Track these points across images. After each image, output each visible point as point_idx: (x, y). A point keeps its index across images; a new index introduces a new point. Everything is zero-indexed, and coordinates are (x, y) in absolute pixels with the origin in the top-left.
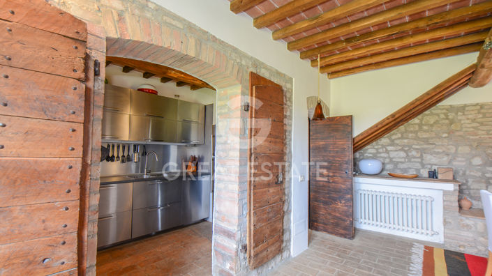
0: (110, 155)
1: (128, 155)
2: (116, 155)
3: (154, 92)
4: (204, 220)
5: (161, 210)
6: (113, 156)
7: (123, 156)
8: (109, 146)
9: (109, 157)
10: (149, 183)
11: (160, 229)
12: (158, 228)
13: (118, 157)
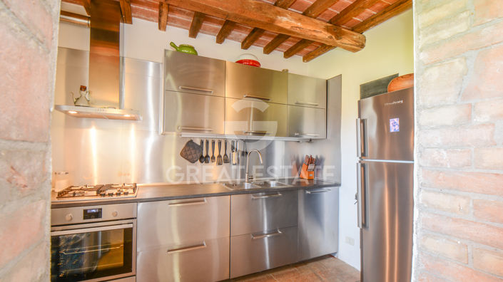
0: (204, 155)
1: (226, 155)
2: (210, 154)
3: (255, 64)
4: (331, 256)
5: (269, 238)
6: (207, 156)
7: (220, 156)
8: (202, 142)
9: (202, 157)
10: (252, 196)
11: (268, 266)
12: (265, 265)
13: (213, 158)
